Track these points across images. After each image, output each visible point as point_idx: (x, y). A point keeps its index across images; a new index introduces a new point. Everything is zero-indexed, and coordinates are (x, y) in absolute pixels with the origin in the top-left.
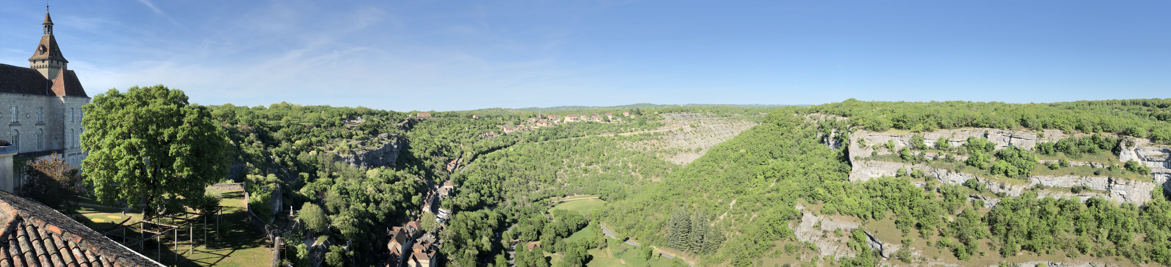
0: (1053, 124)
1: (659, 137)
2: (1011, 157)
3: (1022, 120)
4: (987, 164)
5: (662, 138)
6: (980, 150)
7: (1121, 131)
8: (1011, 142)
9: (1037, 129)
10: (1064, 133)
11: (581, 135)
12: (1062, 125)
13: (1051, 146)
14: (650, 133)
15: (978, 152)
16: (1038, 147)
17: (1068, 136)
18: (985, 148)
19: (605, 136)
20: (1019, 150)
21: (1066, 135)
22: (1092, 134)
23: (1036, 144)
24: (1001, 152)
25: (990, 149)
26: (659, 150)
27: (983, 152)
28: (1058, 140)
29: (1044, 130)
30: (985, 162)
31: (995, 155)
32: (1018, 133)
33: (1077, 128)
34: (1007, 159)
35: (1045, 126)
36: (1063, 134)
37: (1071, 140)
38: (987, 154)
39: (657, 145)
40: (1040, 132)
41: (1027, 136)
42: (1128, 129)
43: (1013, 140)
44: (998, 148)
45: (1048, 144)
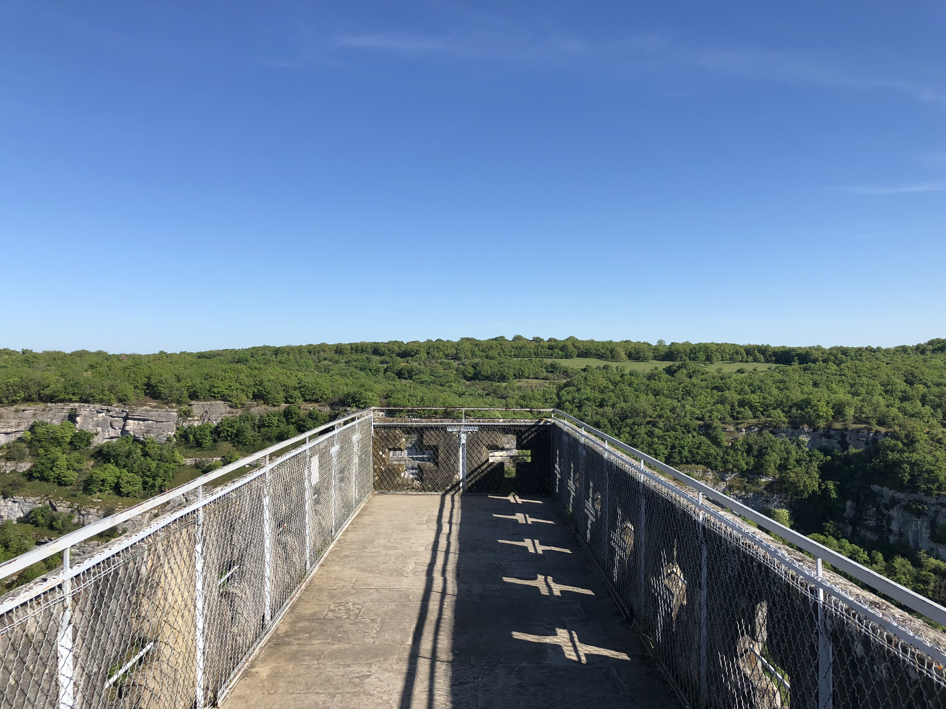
0: (209, 391)
2: (127, 457)
3: (148, 385)
4: (76, 474)
6: (59, 448)
7: (336, 400)
8: (127, 428)
9: (179, 402)
10: (231, 406)
12: (226, 392)
13: (207, 432)
15: (56, 452)
16: (180, 435)
17: (239, 412)
18: (71, 443)
20: (142, 443)
21: (235, 411)
22: (284, 406)
23: (178, 429)
24: (106, 449)
25: (82, 445)
27: (68, 451)
28: (219, 420)
29: (193, 402)
30: (71, 472)
31: (92, 456)
32: (140, 411)
33: (256, 397)
34: (120, 462)
35: (194, 396)
36: (228, 409)
37: (245, 418)
38: (76, 454)
40: (185, 408)
41: (159, 416)
42: (348, 395)
43: (131, 425)
44: (99, 441)
45: (200, 428)
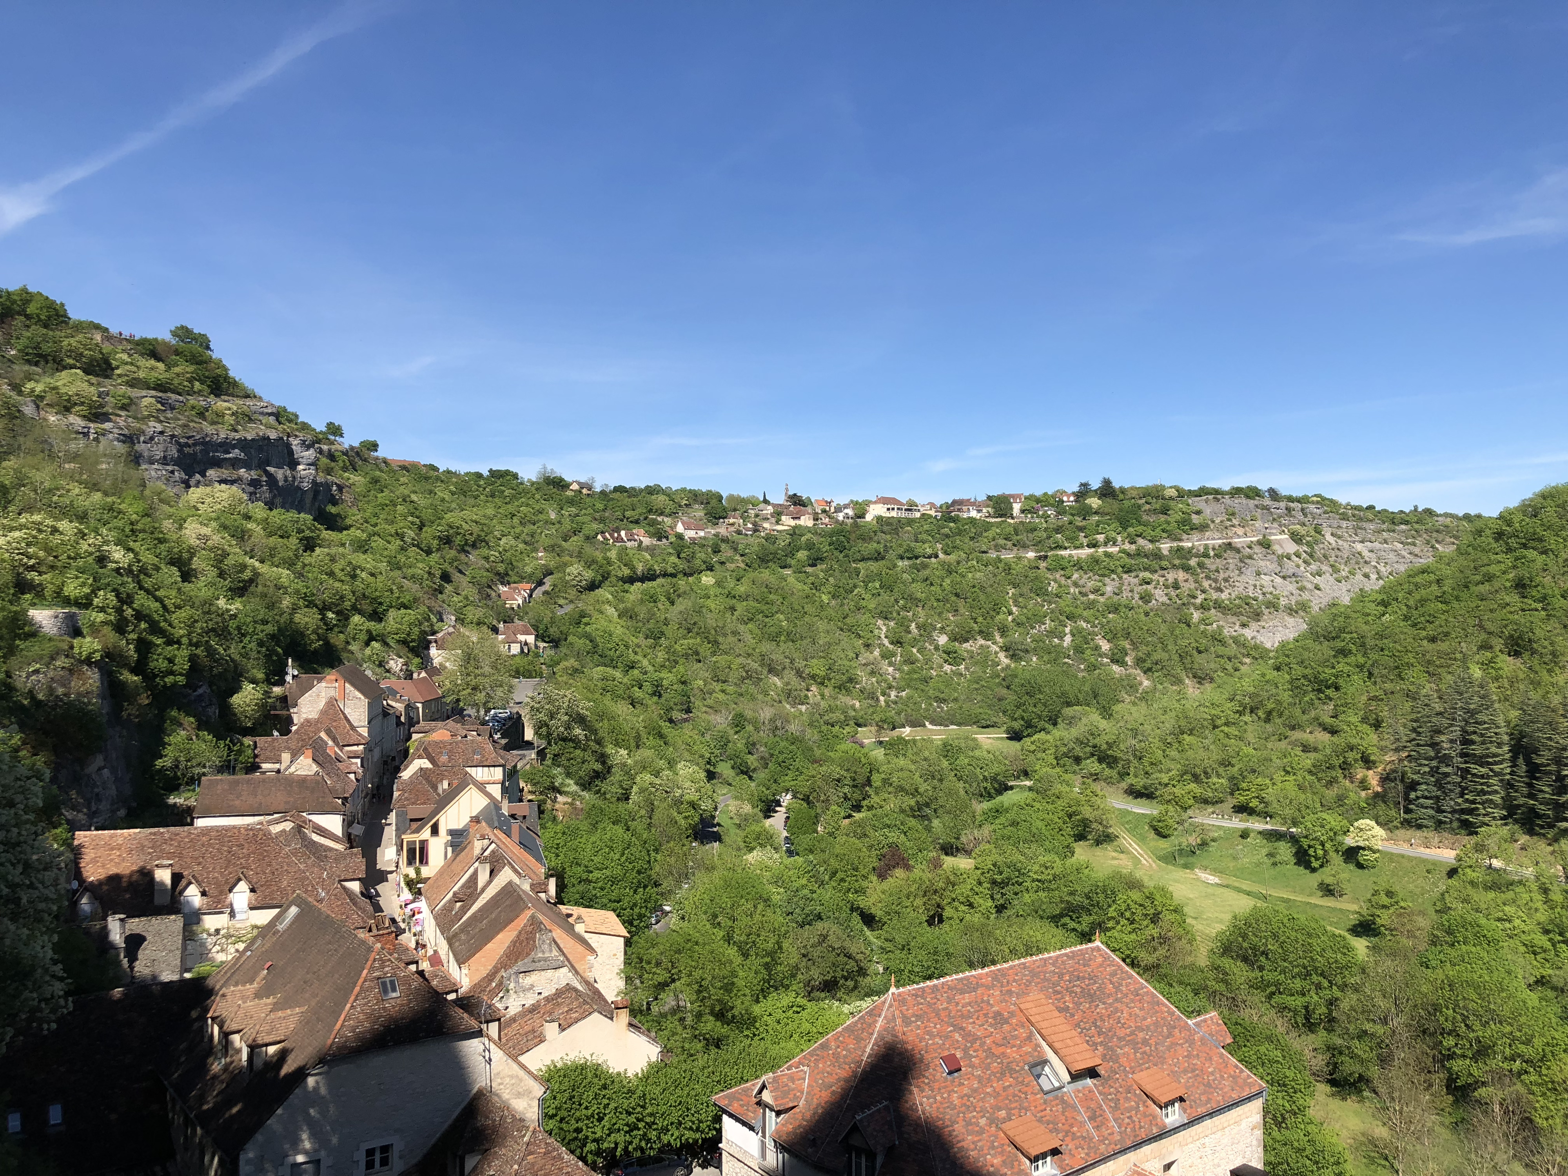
1: (1193, 562)
5: (1201, 565)
11: (929, 551)
14: (1159, 549)
19: (1007, 556)
26: (1198, 601)
39: (1188, 586)
